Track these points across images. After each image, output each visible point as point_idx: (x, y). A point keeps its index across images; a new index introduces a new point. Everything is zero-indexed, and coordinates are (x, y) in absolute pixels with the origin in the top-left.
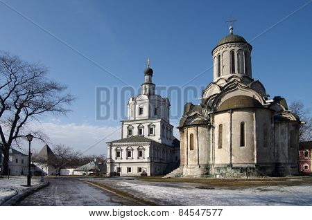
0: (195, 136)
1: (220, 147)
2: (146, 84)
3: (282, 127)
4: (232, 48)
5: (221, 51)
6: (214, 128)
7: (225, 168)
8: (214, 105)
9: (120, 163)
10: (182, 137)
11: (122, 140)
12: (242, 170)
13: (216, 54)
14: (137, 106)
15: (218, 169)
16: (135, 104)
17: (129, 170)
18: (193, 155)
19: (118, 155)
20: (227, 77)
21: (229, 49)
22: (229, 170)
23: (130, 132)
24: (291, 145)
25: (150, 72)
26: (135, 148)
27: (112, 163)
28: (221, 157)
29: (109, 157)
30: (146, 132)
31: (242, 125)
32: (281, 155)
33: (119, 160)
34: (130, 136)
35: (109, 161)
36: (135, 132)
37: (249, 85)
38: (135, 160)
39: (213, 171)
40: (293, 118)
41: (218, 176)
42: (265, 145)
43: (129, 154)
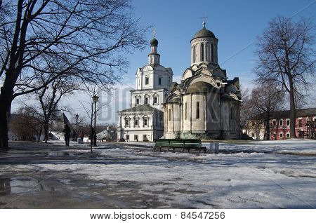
0: (171, 111)
1: (186, 118)
2: (152, 54)
4: (202, 41)
5: (195, 43)
9: (128, 131)
11: (131, 110)
13: (192, 44)
14: (144, 77)
15: (185, 134)
16: (142, 74)
17: (136, 137)
18: (171, 124)
19: (127, 124)
20: (198, 64)
21: (200, 42)
22: (190, 135)
23: (137, 101)
25: (155, 43)
26: (141, 117)
27: (122, 131)
28: (186, 126)
29: (119, 125)
30: (151, 102)
31: (198, 104)
33: (127, 128)
34: (137, 105)
35: (119, 129)
36: (142, 103)
38: (141, 128)
39: (182, 136)
43: (136, 123)
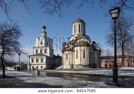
0: (68, 54)
1: (77, 58)
2: (43, 32)
3: (96, 52)
5: (76, 24)
6: (75, 51)
7: (79, 65)
8: (74, 44)
9: (34, 65)
10: (63, 54)
11: (34, 55)
12: (84, 66)
13: (74, 25)
14: (40, 41)
15: (76, 66)
16: (39, 40)
18: (68, 61)
19: (33, 61)
20: (78, 33)
21: (78, 24)
22: (80, 66)
23: (37, 52)
24: (98, 58)
25: (45, 28)
26: (40, 58)
27: (30, 64)
28: (77, 62)
29: (28, 62)
30: (43, 52)
31: (84, 51)
32: (96, 61)
33: (33, 63)
34: (37, 54)
36: (39, 52)
37: (85, 37)
38: (40, 63)
39: (74, 67)
40: (99, 49)
41: (76, 68)
42: (91, 58)
43: (37, 61)
